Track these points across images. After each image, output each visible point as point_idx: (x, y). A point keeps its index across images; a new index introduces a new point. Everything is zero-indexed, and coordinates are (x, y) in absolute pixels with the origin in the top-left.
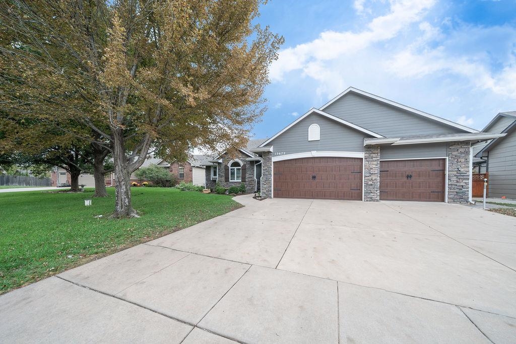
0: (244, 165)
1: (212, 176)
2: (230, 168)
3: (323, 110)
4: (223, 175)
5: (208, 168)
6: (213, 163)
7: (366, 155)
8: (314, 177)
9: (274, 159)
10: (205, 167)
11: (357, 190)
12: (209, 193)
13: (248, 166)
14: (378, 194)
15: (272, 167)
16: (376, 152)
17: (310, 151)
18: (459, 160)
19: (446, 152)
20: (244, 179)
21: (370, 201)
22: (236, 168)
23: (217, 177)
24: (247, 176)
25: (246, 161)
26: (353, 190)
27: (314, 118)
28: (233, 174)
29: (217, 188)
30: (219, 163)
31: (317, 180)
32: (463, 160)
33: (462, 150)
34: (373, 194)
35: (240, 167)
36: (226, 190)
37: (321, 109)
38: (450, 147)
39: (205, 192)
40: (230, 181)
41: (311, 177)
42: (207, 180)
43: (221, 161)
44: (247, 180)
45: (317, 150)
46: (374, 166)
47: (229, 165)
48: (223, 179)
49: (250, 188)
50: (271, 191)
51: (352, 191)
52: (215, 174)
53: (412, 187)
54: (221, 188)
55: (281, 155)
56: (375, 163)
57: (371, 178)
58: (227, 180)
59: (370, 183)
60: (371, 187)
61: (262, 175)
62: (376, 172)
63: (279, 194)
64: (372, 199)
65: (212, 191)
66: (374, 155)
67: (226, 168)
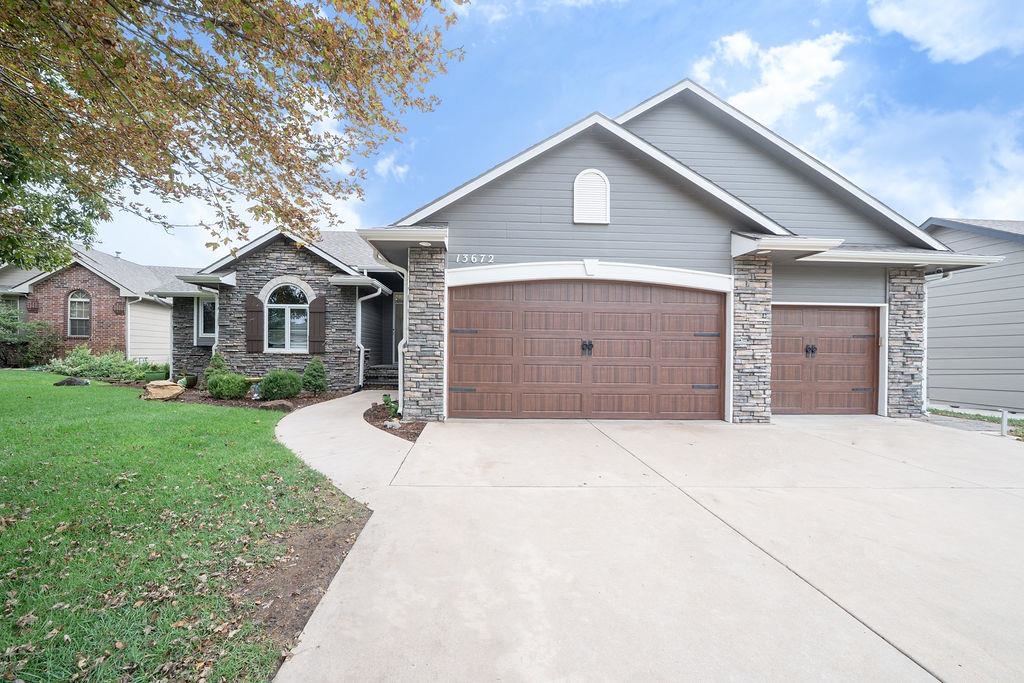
0: (320, 301)
1: (198, 333)
2: (267, 306)
3: (625, 126)
4: (242, 328)
5: (182, 306)
6: (201, 285)
7: (738, 283)
8: (587, 347)
9: (454, 277)
10: (170, 301)
11: (709, 388)
12: (176, 398)
13: (331, 302)
14: (769, 400)
15: (445, 304)
16: (760, 276)
17: (580, 257)
18: (908, 312)
19: (882, 293)
20: (317, 346)
21: (748, 421)
22: (288, 307)
23: (216, 335)
24: (331, 334)
25: (328, 287)
26: (699, 387)
27: (590, 150)
28: (277, 327)
29: (211, 379)
30: (224, 288)
31: (595, 357)
32: (914, 314)
33: (911, 289)
34: (755, 402)
35: (305, 306)
36: (249, 384)
37: (621, 121)
38: (893, 281)
39: (155, 393)
40: (267, 350)
41: (578, 346)
42: (177, 343)
43: (230, 279)
44: (328, 348)
45: (602, 257)
46: (759, 318)
47: (264, 295)
48: (240, 342)
49: (340, 375)
50: (439, 395)
51: (697, 391)
52: (209, 326)
53: (816, 377)
54: (228, 377)
55: (479, 263)
56: (760, 309)
57: (750, 353)
58: (254, 345)
59: (749, 367)
60: (750, 379)
61: (406, 333)
62: (763, 336)
63: (470, 403)
64: (754, 418)
65: (191, 385)
66: (758, 286)
67: (253, 308)
